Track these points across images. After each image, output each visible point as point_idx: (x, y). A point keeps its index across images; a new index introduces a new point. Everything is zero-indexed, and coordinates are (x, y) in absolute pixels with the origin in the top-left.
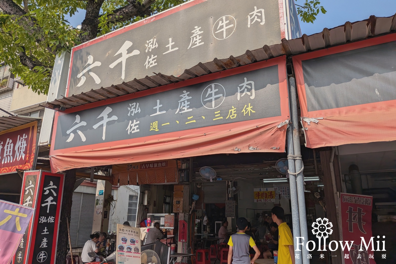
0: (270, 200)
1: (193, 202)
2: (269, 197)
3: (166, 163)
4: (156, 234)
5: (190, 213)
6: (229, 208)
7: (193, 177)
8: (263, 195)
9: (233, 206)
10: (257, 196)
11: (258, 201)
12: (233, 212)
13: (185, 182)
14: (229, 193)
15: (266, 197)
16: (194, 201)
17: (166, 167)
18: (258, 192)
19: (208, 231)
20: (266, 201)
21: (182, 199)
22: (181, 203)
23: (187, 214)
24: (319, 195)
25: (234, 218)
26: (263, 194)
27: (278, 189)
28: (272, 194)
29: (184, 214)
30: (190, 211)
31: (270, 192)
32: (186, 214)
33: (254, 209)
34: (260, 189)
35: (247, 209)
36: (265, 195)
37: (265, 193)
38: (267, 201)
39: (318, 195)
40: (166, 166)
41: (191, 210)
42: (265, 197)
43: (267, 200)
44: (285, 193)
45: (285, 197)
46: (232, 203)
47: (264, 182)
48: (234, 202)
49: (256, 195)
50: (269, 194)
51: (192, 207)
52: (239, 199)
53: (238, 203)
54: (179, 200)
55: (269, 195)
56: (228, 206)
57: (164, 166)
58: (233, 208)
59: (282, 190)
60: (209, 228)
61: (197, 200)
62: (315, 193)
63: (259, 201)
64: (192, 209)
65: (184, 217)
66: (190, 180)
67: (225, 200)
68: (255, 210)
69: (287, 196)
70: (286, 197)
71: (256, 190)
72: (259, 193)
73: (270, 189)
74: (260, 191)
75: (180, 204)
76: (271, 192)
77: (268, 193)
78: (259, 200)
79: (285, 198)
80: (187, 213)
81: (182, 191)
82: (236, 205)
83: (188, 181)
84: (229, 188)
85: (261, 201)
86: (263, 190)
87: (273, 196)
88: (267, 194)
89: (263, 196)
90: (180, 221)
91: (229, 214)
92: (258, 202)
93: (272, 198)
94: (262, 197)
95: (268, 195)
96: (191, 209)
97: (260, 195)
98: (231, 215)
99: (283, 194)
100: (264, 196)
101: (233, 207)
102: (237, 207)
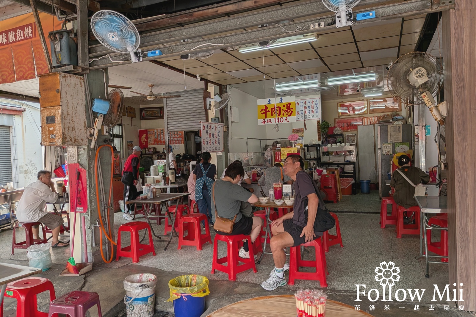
0: (286, 120)
1: (96, 119)
2: (285, 114)
3: (32, 29)
4: (39, 195)
5: (92, 146)
6: (210, 136)
7: (91, 55)
8: (273, 110)
9: (219, 132)
10: (263, 114)
11: (264, 122)
12: (219, 143)
13: (65, 65)
14: (208, 108)
15: (279, 115)
16: (98, 115)
17: (34, 39)
18: (266, 106)
19: (171, 180)
20: (278, 121)
21: (60, 111)
22: (58, 120)
23: (84, 149)
24: (425, 74)
25: (220, 153)
26: (274, 108)
27: (300, 104)
28: (290, 108)
29: (78, 148)
30: (90, 141)
31: (287, 105)
32: (82, 149)
33: (260, 140)
34: (269, 101)
35: (248, 138)
36: (277, 110)
37: (277, 107)
38: (282, 121)
39: (423, 75)
40: (32, 37)
41: (94, 138)
42: (277, 113)
43: (282, 119)
44: (311, 110)
45: (311, 116)
46: (216, 127)
47: (278, 90)
48: (221, 125)
49: (261, 111)
50: (285, 109)
51: (94, 131)
52: (232, 122)
53: (228, 128)
54: (52, 114)
55: (285, 111)
56: (207, 132)
57: (30, 38)
58: (219, 136)
59: (307, 105)
60: (173, 174)
61: (106, 113)
62: (413, 69)
63: (267, 122)
64: (96, 137)
65: (78, 155)
66: (80, 61)
67: (200, 121)
68: (262, 141)
69: (315, 116)
70: (313, 117)
71: (262, 102)
72: (268, 108)
73: (287, 100)
74: (269, 103)
75: (56, 123)
76: (290, 104)
77: (284, 106)
78: (266, 120)
79: (311, 118)
80: (84, 147)
81: (58, 91)
82: (224, 131)
83: (76, 65)
84: (208, 99)
85: (270, 121)
86: (275, 101)
87: (292, 112)
88: (282, 108)
89: (273, 113)
90: (70, 166)
91: (210, 148)
92: (265, 124)
93: (289, 116)
94: (272, 115)
95: (283, 110)
96: (92, 135)
97: (269, 111)
98: (214, 149)
99: (307, 113)
100: (275, 113)
101: (217, 135)
102: (226, 135)
